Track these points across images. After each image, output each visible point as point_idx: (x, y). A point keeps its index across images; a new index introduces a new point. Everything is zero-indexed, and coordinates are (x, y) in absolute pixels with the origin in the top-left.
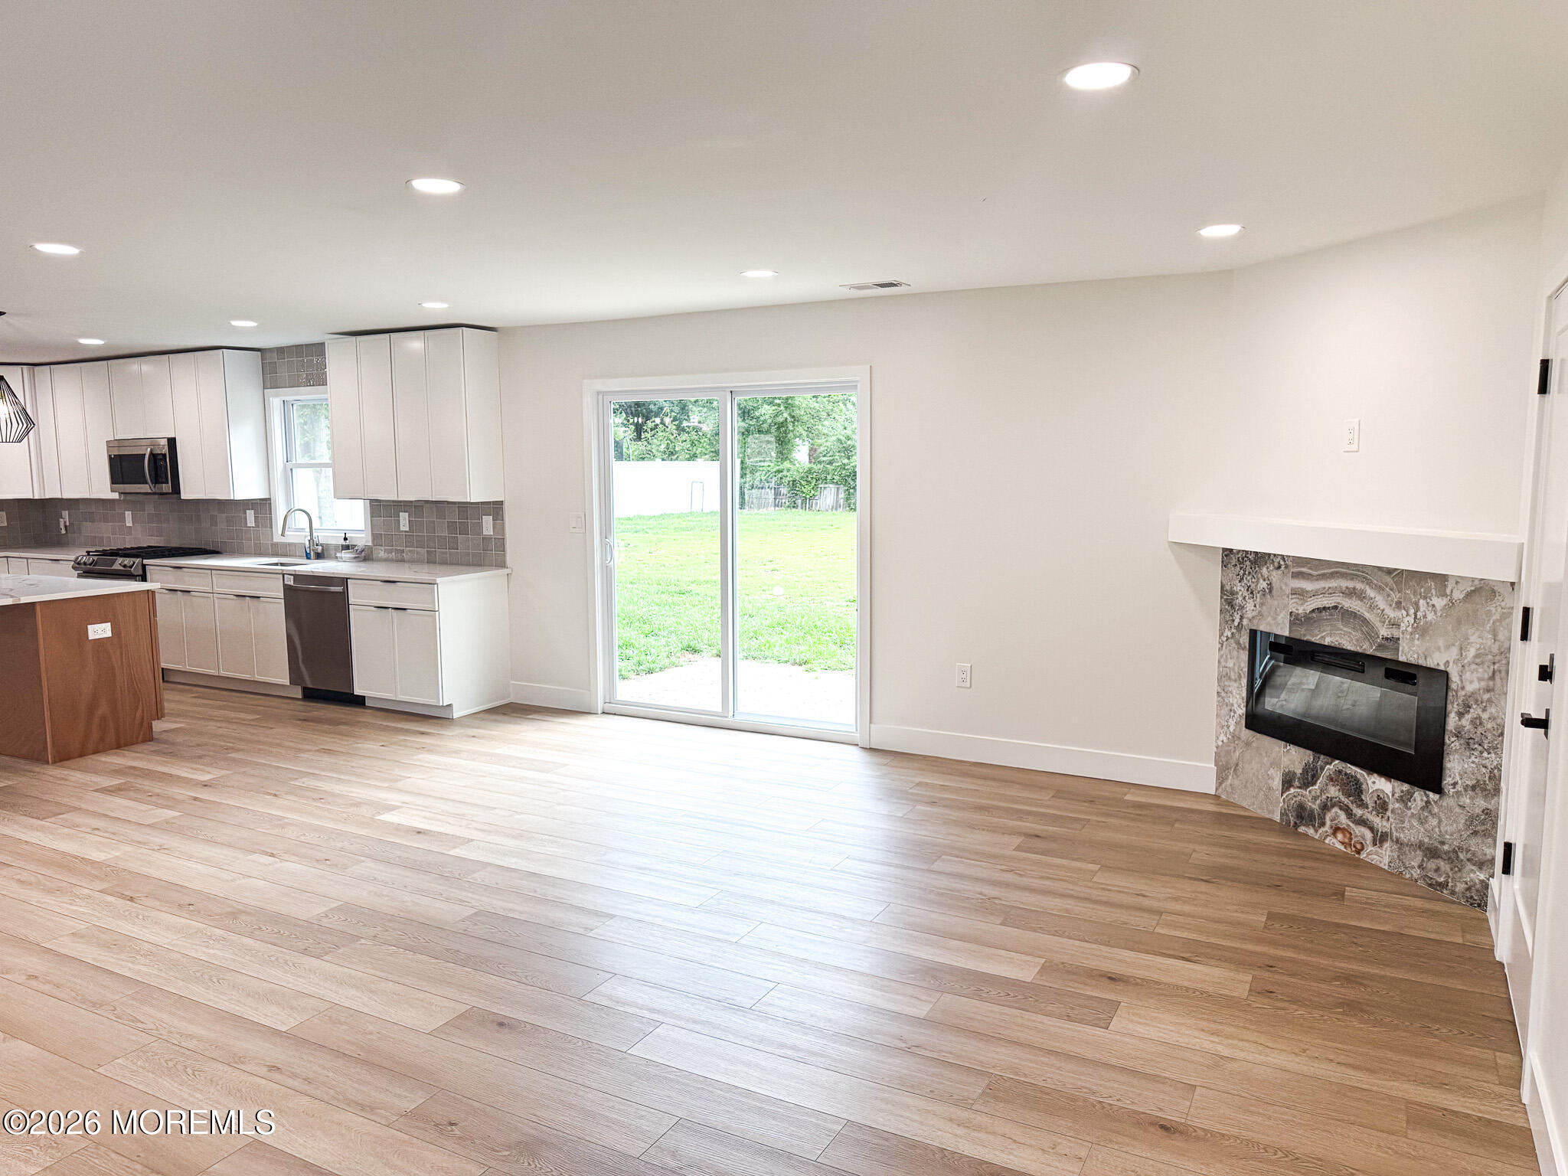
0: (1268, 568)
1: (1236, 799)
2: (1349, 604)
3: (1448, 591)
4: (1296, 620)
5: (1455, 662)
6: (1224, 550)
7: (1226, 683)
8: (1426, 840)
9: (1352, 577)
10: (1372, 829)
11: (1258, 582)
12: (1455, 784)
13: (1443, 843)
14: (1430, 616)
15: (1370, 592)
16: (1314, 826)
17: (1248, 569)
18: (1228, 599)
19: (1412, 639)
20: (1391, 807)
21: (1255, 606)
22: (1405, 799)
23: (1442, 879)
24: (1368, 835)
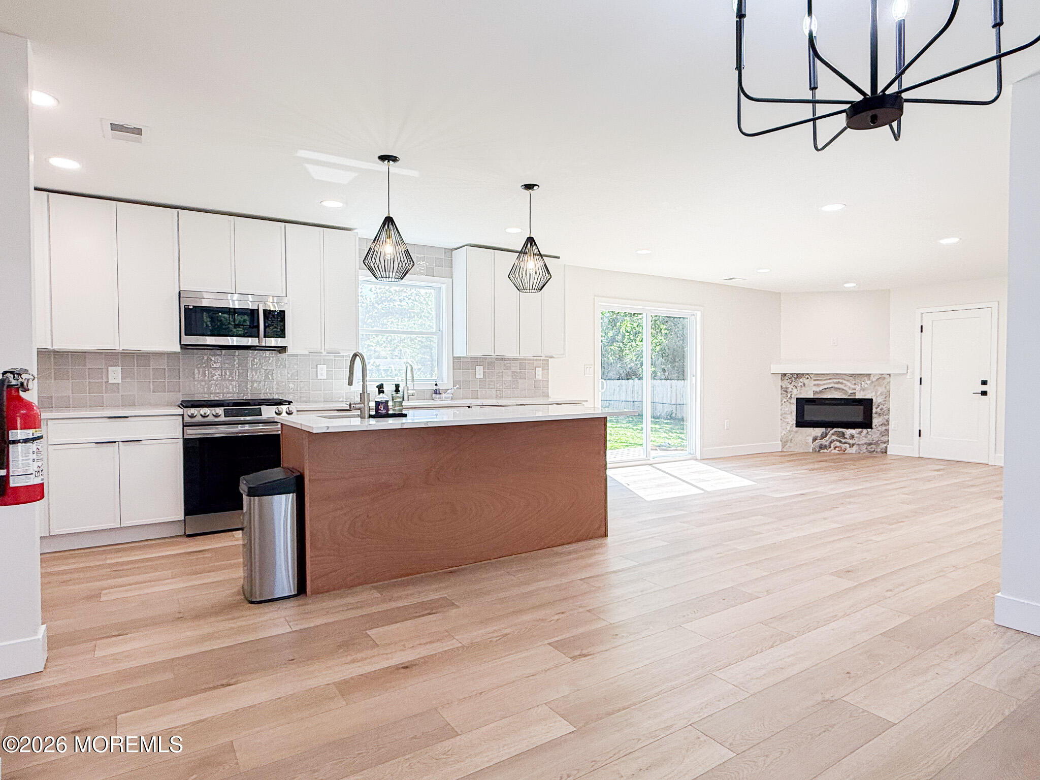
0: (803, 378)
1: (792, 449)
2: (836, 386)
3: (871, 379)
4: (815, 392)
5: (875, 396)
6: (783, 374)
7: (785, 416)
8: (868, 442)
9: (838, 379)
10: (849, 444)
11: (798, 383)
12: (876, 426)
13: (873, 441)
14: (866, 386)
15: (844, 382)
16: (827, 449)
17: (794, 379)
18: (785, 390)
19: (860, 392)
20: (855, 436)
21: (797, 390)
22: (860, 433)
24: (848, 446)
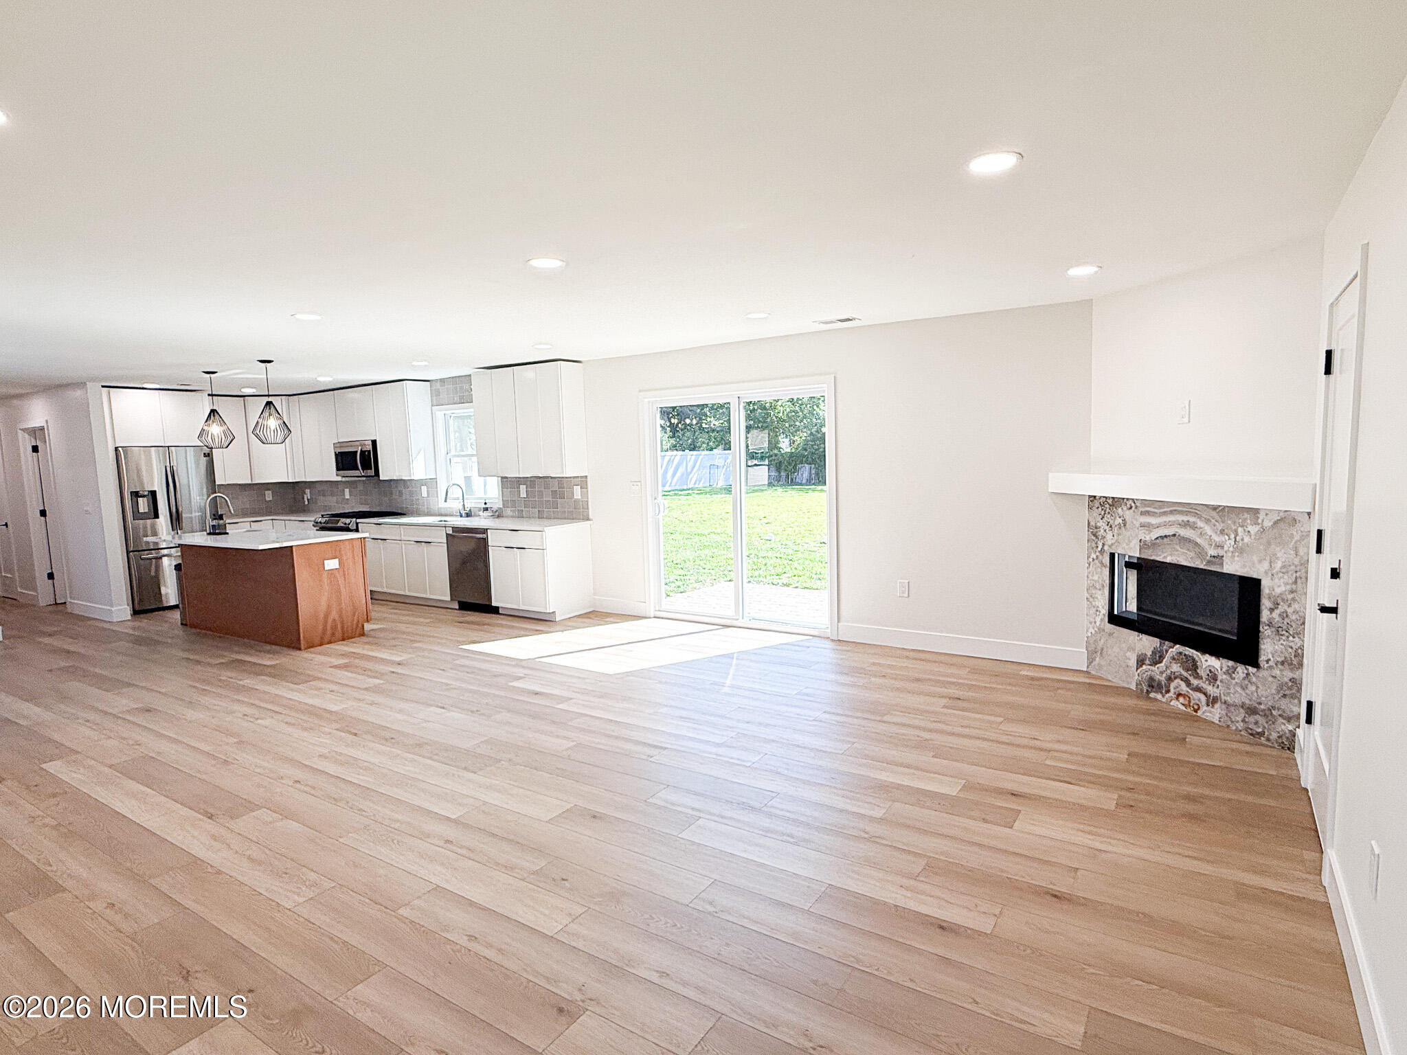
0: (1122, 509)
1: (1102, 674)
2: (1184, 532)
3: (1260, 521)
4: (1144, 545)
5: (1266, 572)
6: (1090, 496)
7: (1094, 592)
8: (1247, 702)
9: (1187, 513)
10: (1205, 694)
11: (1115, 519)
12: (1268, 661)
13: (1260, 704)
14: (1247, 540)
15: (1200, 524)
16: (1161, 693)
17: (1108, 510)
18: (1094, 532)
19: (1233, 557)
20: (1220, 678)
21: (1113, 536)
22: (1230, 672)
23: (1260, 730)
24: (1203, 698)
